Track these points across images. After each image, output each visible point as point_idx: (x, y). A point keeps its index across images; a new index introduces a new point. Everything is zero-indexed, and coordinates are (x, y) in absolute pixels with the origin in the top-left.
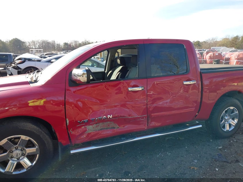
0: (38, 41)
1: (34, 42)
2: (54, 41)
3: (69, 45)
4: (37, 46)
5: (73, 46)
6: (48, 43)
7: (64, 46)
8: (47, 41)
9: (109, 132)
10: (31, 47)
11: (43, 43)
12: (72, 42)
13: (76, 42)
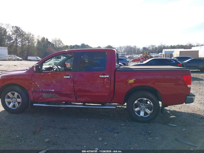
0: (123, 47)
1: (121, 47)
2: (136, 46)
3: (147, 49)
4: (123, 50)
5: (150, 50)
6: (131, 48)
7: (143, 50)
8: (130, 46)
9: (54, 99)
10: (119, 51)
11: (127, 48)
12: (150, 46)
13: (153, 46)
